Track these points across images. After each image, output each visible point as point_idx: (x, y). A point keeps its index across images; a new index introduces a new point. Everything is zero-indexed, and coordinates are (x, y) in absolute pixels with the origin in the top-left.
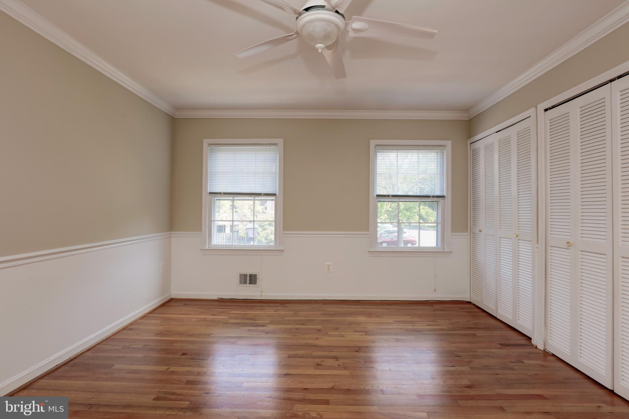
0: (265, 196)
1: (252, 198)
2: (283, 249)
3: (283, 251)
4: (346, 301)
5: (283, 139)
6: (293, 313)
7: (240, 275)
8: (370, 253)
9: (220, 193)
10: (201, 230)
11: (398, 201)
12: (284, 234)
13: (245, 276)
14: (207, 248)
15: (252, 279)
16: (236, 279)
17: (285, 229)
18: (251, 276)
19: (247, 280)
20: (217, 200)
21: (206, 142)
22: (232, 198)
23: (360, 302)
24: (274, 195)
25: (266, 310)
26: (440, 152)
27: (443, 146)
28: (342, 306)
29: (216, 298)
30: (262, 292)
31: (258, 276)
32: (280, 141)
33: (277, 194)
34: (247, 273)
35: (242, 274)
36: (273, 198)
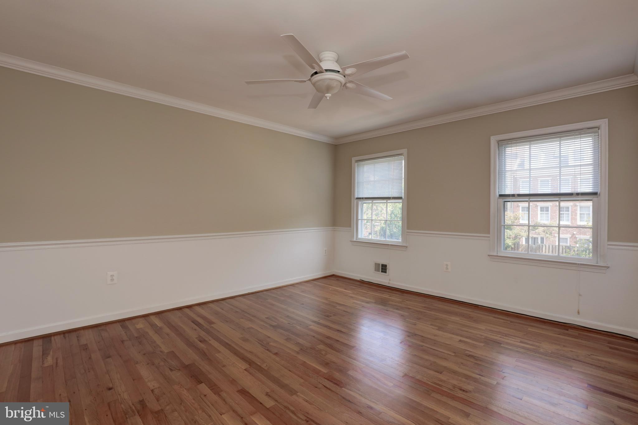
0: (393, 200)
1: (385, 201)
2: (407, 246)
3: (407, 247)
4: (464, 303)
5: (406, 149)
6: (401, 300)
7: (375, 263)
8: (490, 257)
9: (363, 198)
10: (350, 226)
11: (529, 201)
12: (407, 232)
13: (379, 264)
14: (355, 240)
15: (384, 269)
16: (372, 267)
17: (408, 228)
18: (383, 265)
19: (379, 268)
20: (364, 203)
21: (354, 159)
22: (371, 202)
23: (478, 307)
24: (401, 198)
25: (384, 294)
26: (594, 136)
27: (596, 128)
28: (455, 306)
29: (359, 279)
30: (390, 280)
31: (388, 267)
32: (405, 151)
33: (403, 198)
34: (380, 263)
35: (377, 264)
36: (401, 201)
